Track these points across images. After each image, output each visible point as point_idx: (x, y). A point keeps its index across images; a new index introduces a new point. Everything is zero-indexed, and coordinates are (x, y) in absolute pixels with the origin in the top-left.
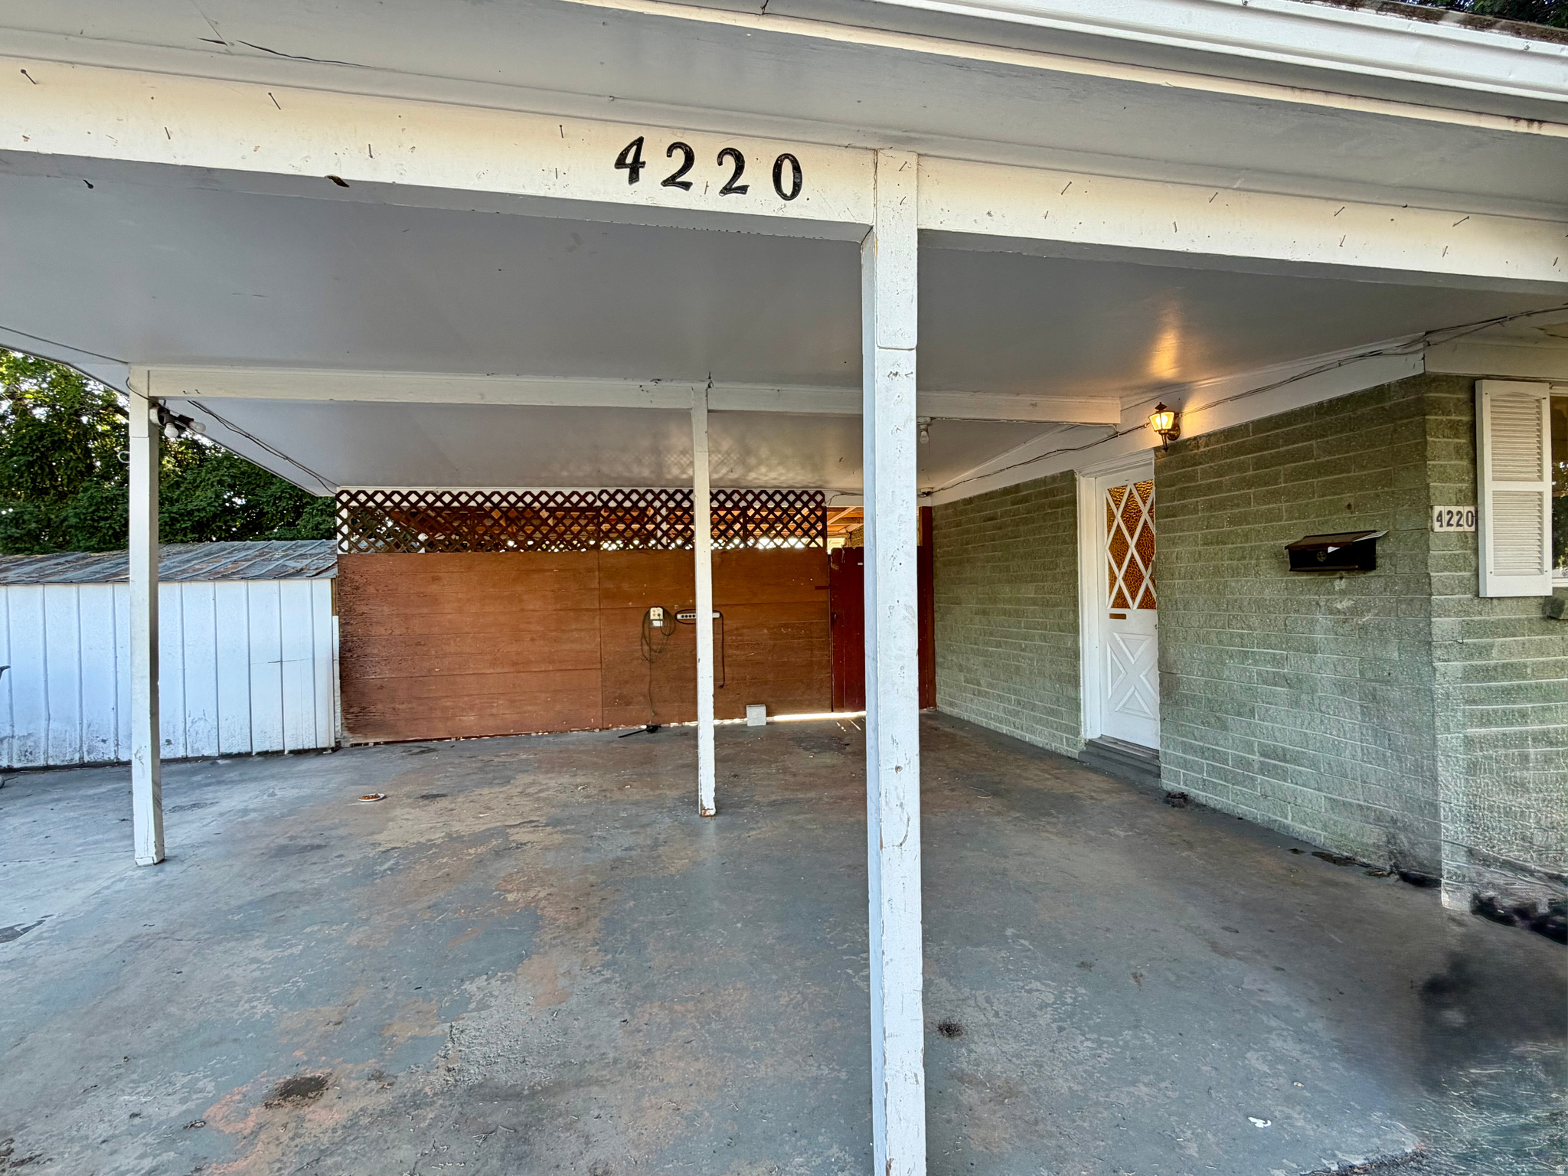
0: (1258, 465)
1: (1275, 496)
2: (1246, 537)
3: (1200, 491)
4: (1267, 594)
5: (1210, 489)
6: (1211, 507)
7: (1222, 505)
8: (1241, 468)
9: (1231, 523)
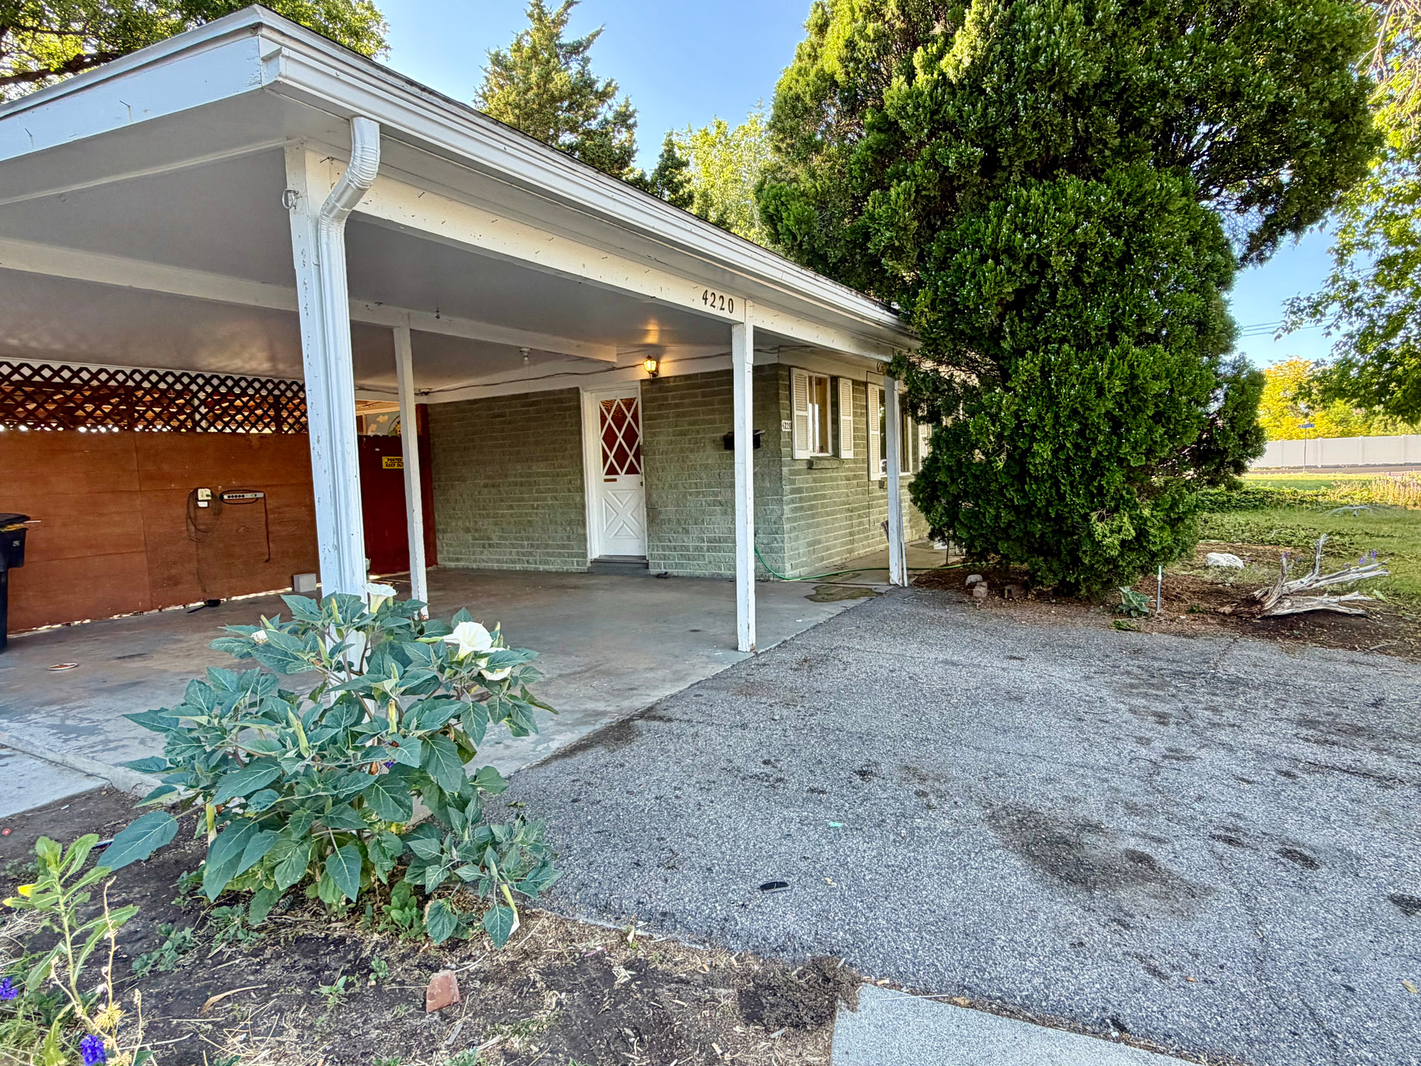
0: (704, 395)
1: (713, 411)
2: (698, 432)
3: (669, 406)
4: (710, 461)
5: (677, 406)
6: (678, 415)
7: (683, 415)
8: (695, 396)
9: (690, 424)
